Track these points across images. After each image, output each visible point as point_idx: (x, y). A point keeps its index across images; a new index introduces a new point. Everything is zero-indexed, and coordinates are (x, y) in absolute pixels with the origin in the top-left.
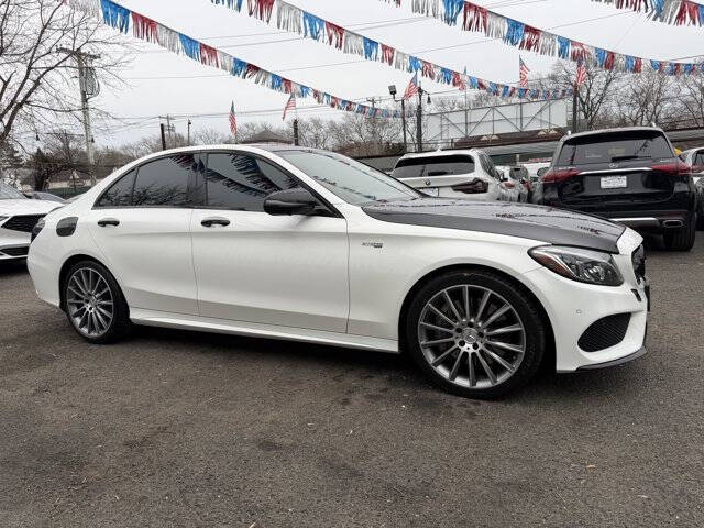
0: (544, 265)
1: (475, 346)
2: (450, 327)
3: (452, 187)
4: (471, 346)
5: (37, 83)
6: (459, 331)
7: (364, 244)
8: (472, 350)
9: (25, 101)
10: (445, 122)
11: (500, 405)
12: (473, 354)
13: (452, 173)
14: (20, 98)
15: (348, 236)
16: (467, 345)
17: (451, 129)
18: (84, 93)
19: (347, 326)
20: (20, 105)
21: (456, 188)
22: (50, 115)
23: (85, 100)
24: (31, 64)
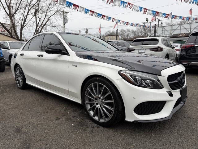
0: (123, 78)
1: (100, 106)
2: (94, 98)
3: (150, 49)
4: (99, 106)
5: (49, 19)
6: (96, 99)
7: (73, 65)
8: (99, 107)
9: (45, 24)
10: (164, 30)
11: (106, 129)
12: (99, 108)
13: (150, 44)
14: (44, 23)
15: (69, 62)
16: (98, 105)
17: (166, 31)
18: (64, 22)
19: (69, 93)
20: (44, 25)
21: (151, 49)
22: (50, 28)
23: (64, 24)
24: (46, 14)
